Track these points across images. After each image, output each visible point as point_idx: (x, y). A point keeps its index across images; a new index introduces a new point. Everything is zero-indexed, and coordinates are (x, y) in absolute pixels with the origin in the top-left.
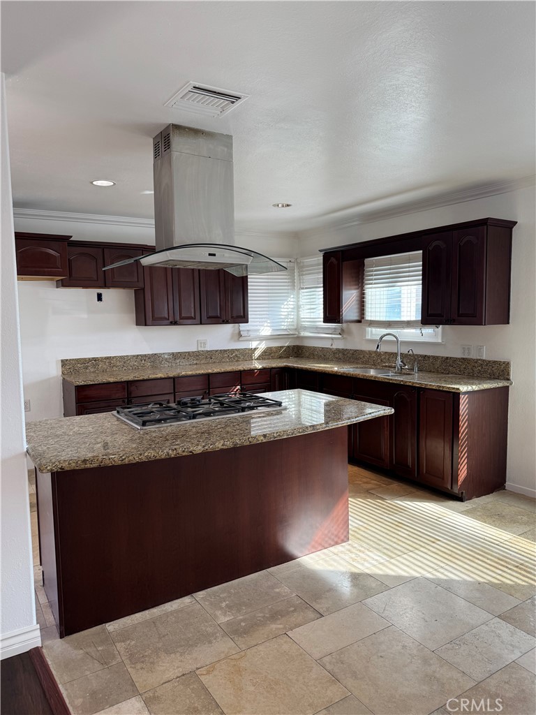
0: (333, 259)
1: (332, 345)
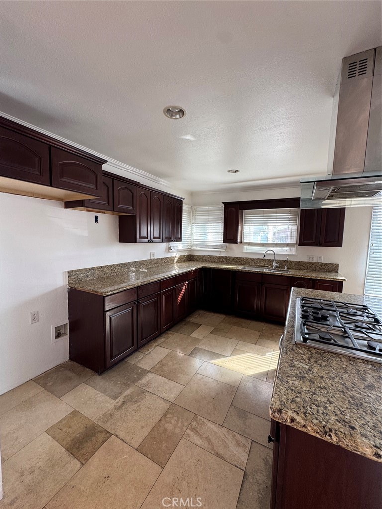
0: (232, 208)
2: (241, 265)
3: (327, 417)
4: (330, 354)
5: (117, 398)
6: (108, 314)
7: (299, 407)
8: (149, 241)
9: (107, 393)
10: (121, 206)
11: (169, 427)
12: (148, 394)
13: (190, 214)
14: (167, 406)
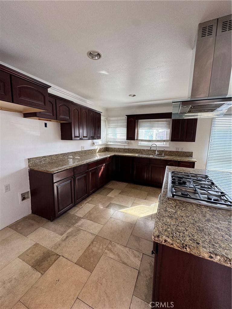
0: (132, 119)
2: (137, 153)
3: (185, 238)
4: (187, 203)
5: (63, 234)
6: (55, 185)
7: (169, 234)
8: (80, 139)
9: (56, 232)
10: (61, 116)
11: (95, 249)
12: (82, 231)
13: (106, 122)
14: (93, 237)
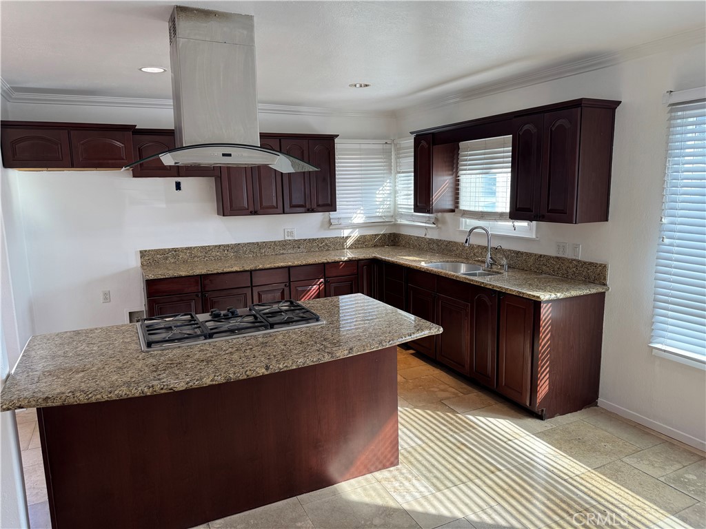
0: (423, 143)
1: (426, 235)
